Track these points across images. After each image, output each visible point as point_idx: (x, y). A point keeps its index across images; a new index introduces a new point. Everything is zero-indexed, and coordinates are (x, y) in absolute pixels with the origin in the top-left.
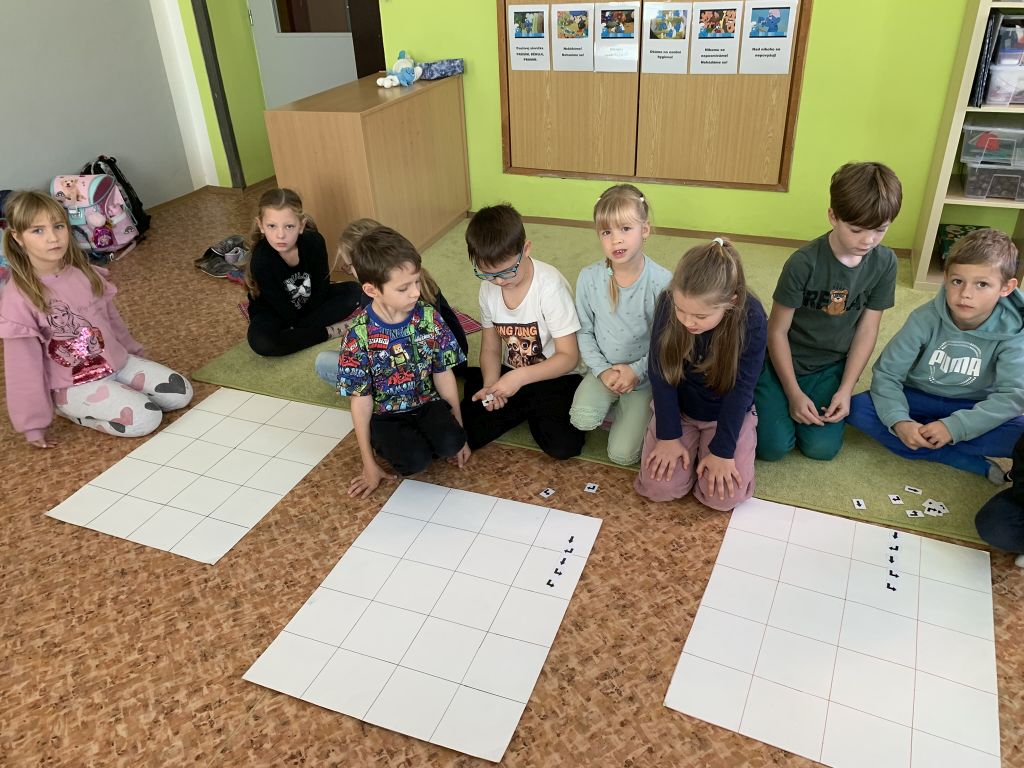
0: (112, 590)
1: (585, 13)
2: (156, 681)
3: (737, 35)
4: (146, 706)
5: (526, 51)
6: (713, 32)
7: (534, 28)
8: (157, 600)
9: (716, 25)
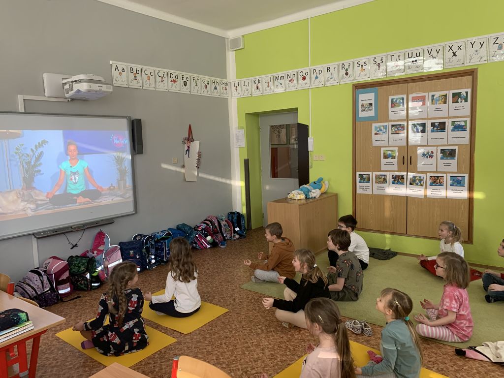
0: (224, 341)
1: (385, 175)
2: (241, 365)
3: (445, 185)
4: (239, 370)
5: (363, 187)
6: (435, 184)
7: (366, 180)
8: (238, 346)
9: (436, 181)
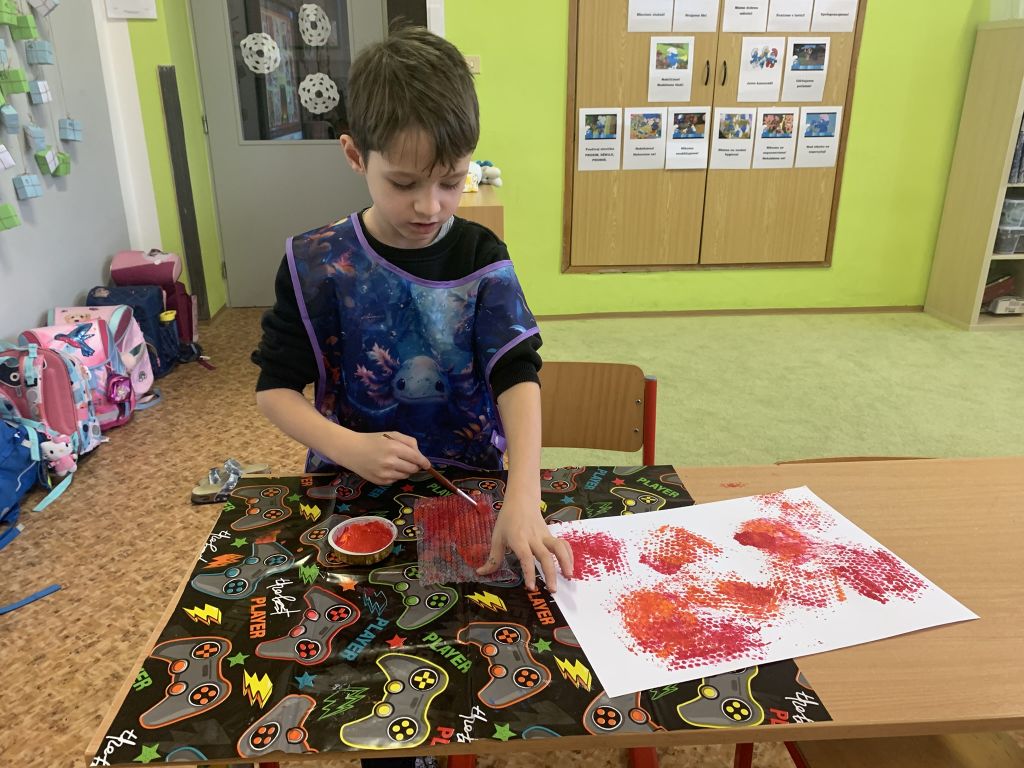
5: (597, 152)
7: (606, 131)
9: (777, 127)
